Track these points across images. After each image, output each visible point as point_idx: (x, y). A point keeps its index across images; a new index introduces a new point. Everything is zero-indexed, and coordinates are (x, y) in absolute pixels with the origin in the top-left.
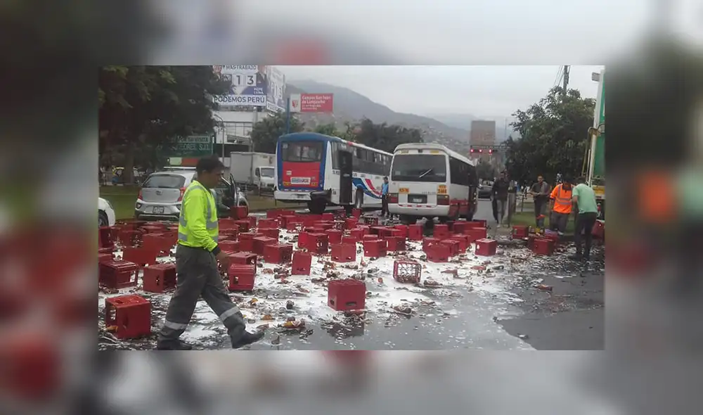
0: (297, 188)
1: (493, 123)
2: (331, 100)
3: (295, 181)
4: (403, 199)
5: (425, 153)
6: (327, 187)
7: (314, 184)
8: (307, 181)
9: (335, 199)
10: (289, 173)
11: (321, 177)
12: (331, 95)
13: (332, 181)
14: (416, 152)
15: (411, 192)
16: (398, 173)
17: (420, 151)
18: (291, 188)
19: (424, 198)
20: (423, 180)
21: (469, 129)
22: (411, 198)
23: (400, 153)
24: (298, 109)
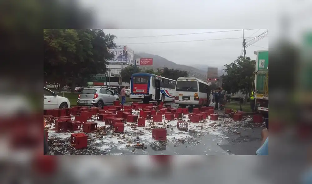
0: (138, 93)
1: (217, 68)
2: (152, 60)
3: (138, 91)
4: (181, 98)
5: (189, 80)
6: (150, 93)
7: (146, 92)
8: (143, 91)
9: (154, 98)
10: (136, 88)
11: (148, 90)
12: (152, 59)
13: (152, 91)
14: (185, 80)
15: (184, 95)
16: (178, 88)
17: (187, 80)
18: (136, 94)
19: (189, 98)
20: (188, 91)
21: (207, 70)
22: (184, 98)
23: (179, 81)
24: (139, 64)
